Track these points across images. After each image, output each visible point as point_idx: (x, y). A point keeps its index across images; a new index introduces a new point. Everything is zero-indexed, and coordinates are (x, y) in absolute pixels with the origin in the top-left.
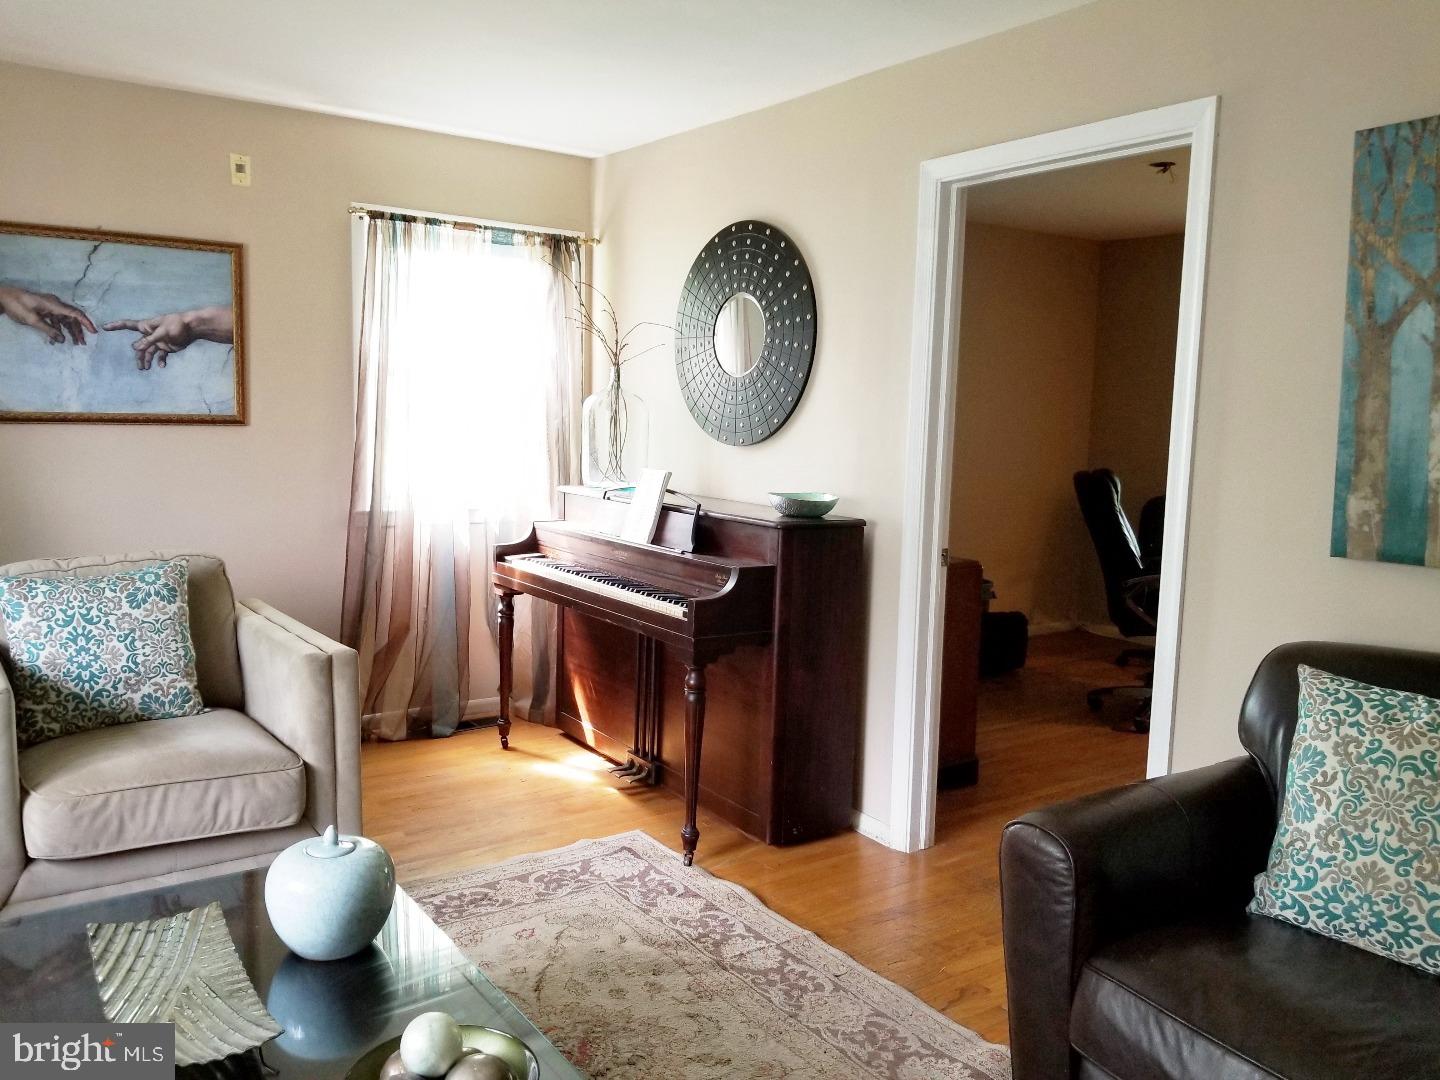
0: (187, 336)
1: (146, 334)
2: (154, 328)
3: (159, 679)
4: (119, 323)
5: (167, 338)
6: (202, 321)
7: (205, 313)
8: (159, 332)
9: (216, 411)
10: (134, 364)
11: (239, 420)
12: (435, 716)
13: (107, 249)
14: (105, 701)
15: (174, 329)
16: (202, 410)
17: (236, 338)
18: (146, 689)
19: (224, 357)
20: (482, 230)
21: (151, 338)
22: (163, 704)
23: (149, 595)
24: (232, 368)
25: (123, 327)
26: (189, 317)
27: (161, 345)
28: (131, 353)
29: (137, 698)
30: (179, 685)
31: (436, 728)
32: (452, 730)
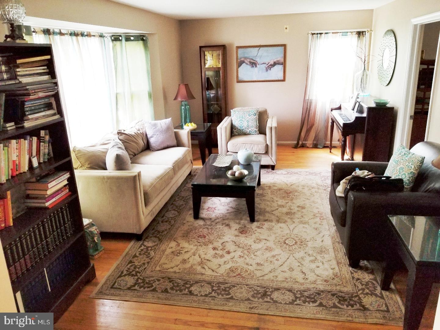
0: (275, 64)
1: (267, 64)
2: (269, 63)
3: (252, 128)
4: (263, 63)
5: (271, 65)
6: (278, 61)
7: (278, 59)
8: (270, 64)
9: (280, 79)
10: (265, 70)
11: (284, 80)
12: (318, 144)
13: (262, 48)
14: (244, 131)
15: (272, 63)
16: (277, 79)
17: (284, 64)
18: (250, 130)
19: (281, 68)
20: (339, 33)
21: (268, 65)
22: (252, 132)
23: (251, 114)
24: (283, 70)
25: (264, 64)
26: (275, 60)
27: (270, 66)
28: (265, 68)
29: (248, 131)
30: (255, 130)
31: (319, 146)
32: (322, 147)
